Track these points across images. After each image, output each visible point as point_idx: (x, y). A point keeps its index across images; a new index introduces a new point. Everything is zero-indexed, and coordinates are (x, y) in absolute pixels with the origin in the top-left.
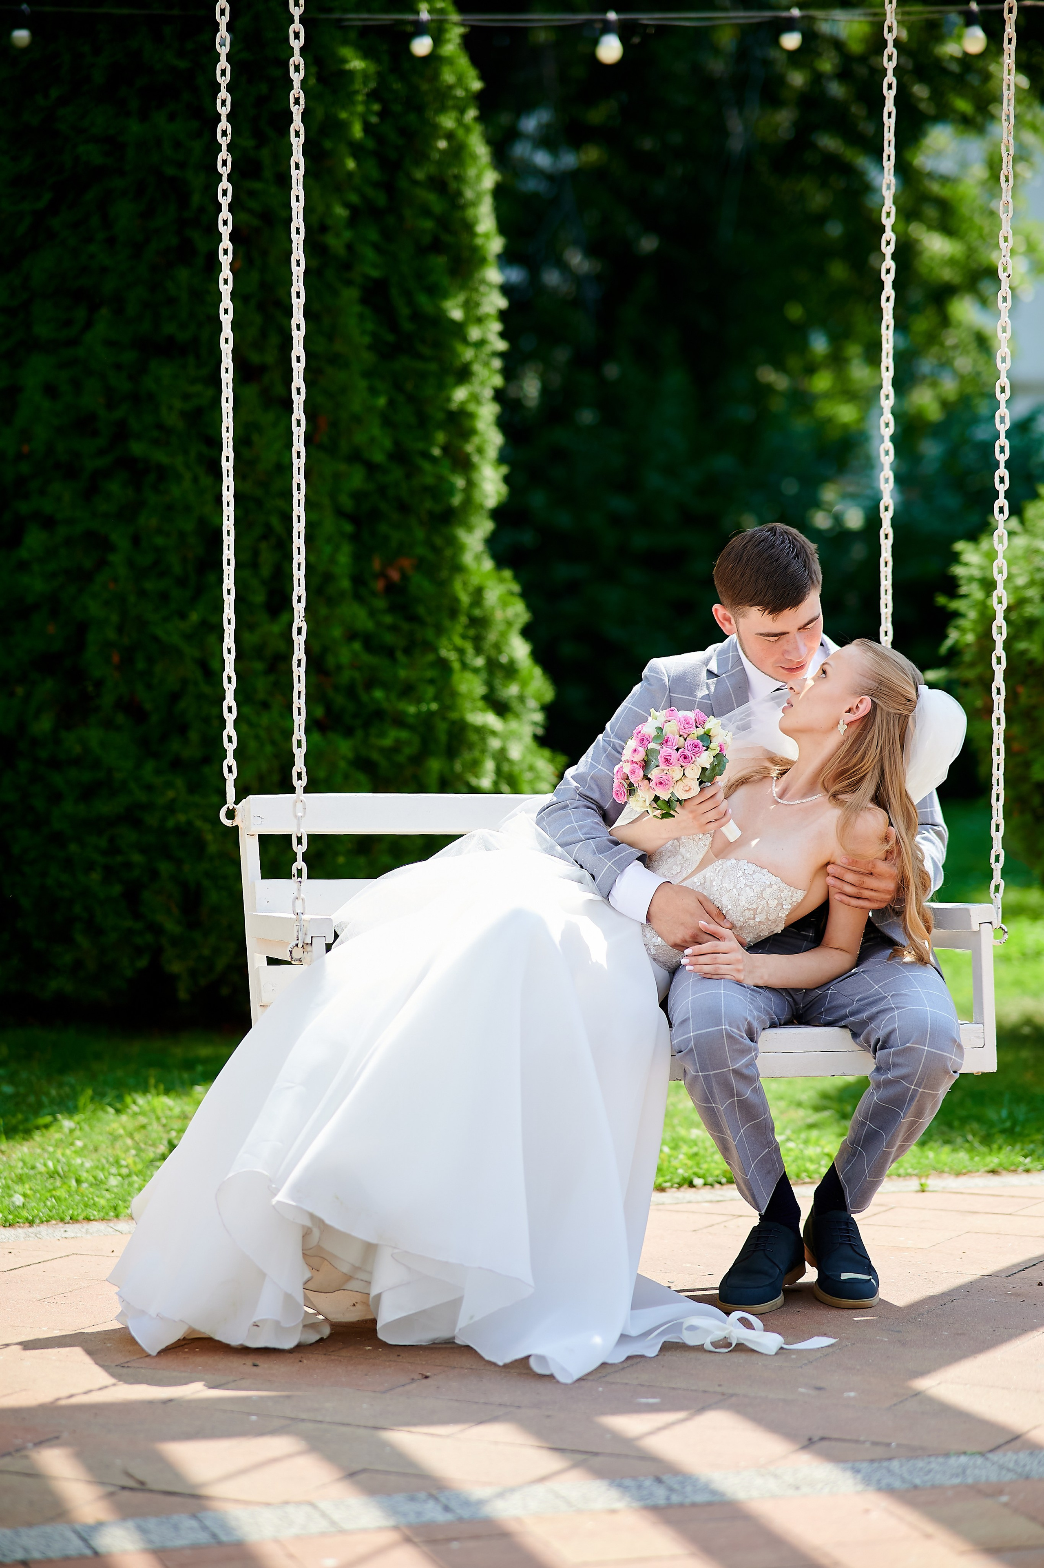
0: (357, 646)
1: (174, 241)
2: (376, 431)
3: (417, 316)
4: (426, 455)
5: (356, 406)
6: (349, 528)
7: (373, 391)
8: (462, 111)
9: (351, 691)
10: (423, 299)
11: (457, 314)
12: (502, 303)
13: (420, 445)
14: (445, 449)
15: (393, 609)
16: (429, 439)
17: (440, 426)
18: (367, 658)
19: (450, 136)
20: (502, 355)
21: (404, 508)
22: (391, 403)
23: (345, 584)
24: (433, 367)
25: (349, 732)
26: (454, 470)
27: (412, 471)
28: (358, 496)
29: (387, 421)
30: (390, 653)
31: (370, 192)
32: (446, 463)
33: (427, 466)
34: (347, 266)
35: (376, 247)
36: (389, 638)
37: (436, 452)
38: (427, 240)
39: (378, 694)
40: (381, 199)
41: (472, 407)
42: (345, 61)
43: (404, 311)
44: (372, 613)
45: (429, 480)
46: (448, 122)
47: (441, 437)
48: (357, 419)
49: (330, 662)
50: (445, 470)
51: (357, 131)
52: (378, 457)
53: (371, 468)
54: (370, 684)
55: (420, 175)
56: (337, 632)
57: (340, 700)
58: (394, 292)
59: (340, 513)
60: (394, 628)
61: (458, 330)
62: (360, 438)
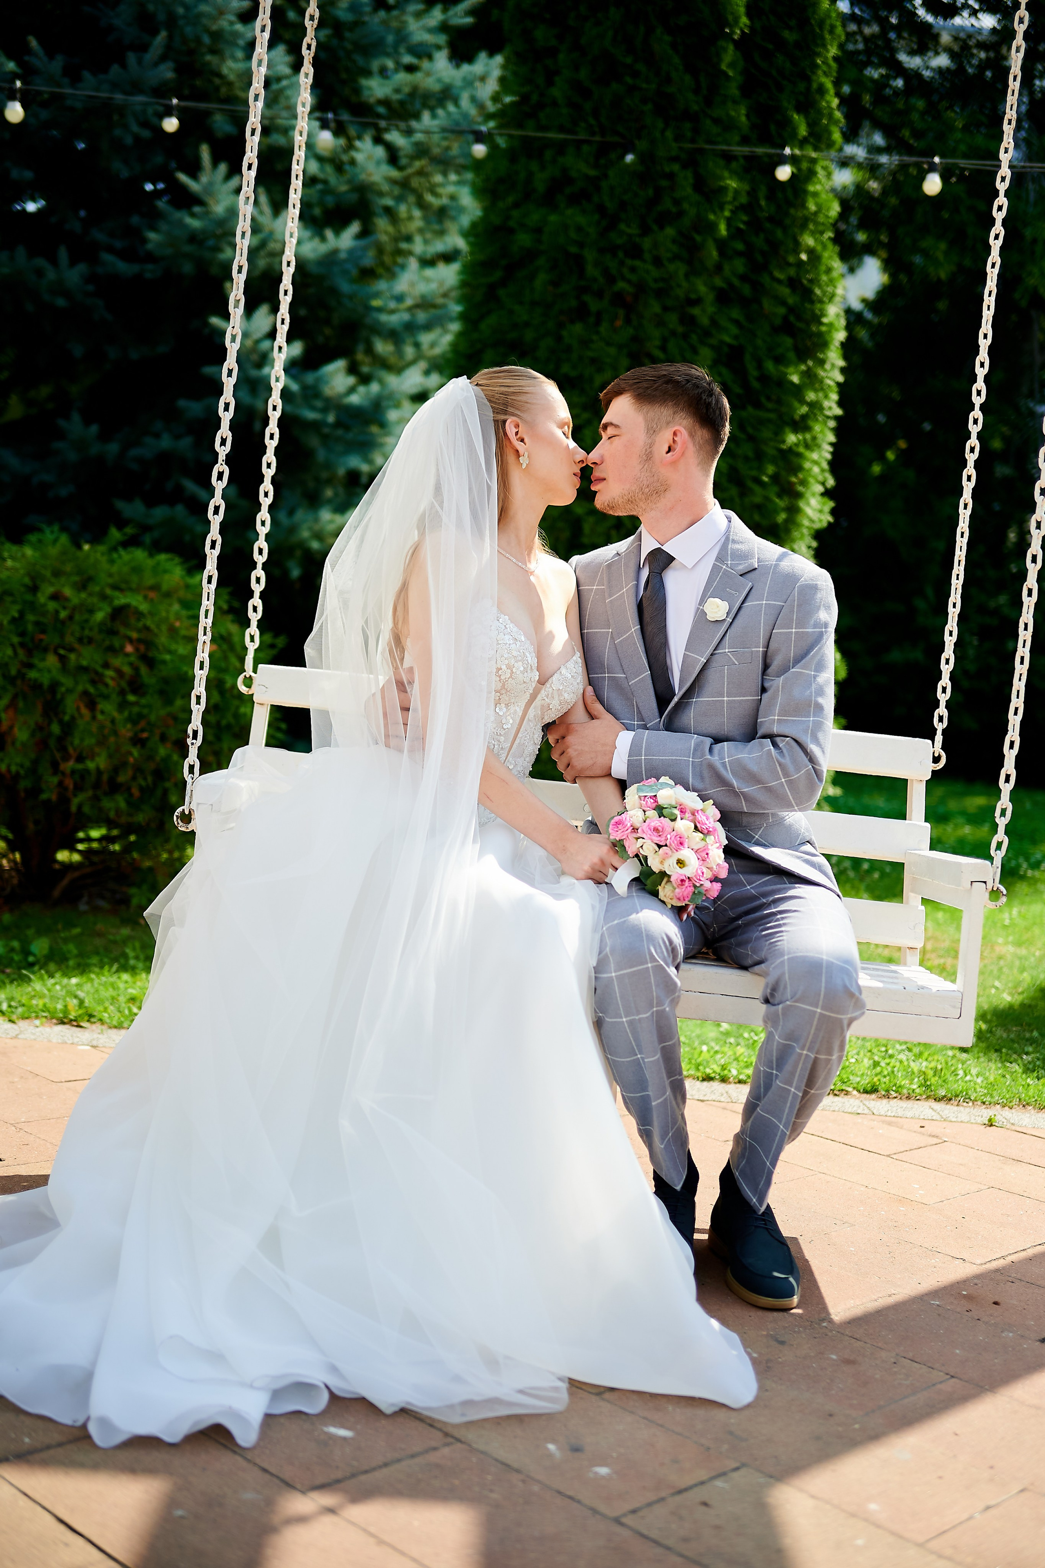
1: (574, 303)
3: (764, 378)
8: (822, 233)
10: (770, 366)
11: (795, 379)
12: (840, 378)
13: (754, 473)
14: (775, 478)
16: (761, 469)
17: (774, 461)
19: (811, 252)
20: (837, 418)
24: (772, 416)
26: (779, 496)
31: (736, 282)
32: (775, 489)
33: (757, 489)
34: (707, 334)
35: (737, 322)
37: (765, 479)
38: (778, 322)
41: (801, 449)
42: (722, 178)
43: (753, 373)
45: (757, 500)
46: (808, 240)
47: (771, 469)
50: (772, 493)
51: (723, 229)
55: (779, 274)
58: (747, 357)
61: (798, 392)
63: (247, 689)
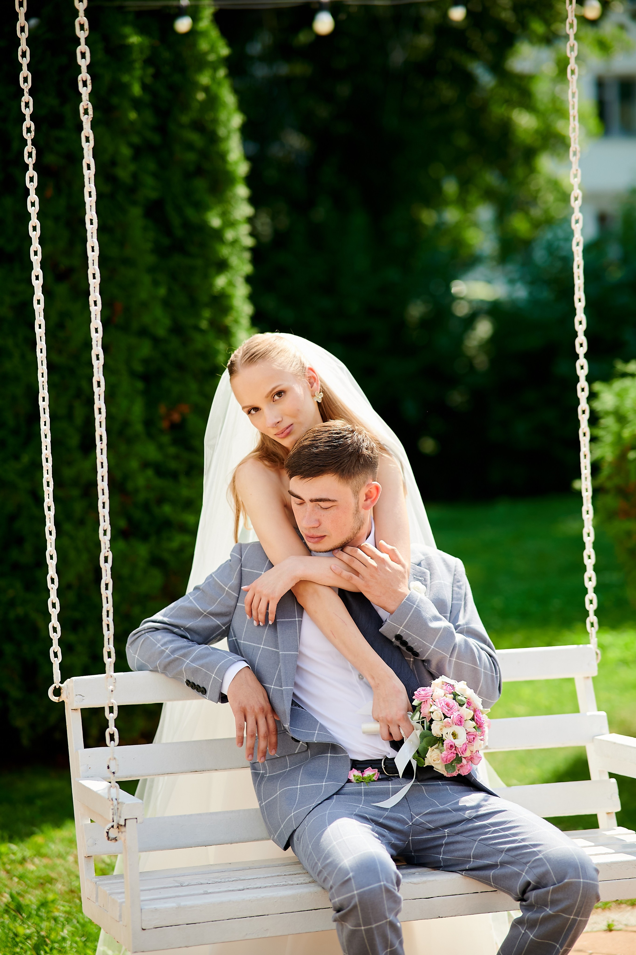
0: (150, 473)
2: (158, 312)
3: (187, 225)
4: (197, 328)
5: (143, 295)
6: (140, 385)
7: (156, 283)
8: (215, 71)
9: (146, 507)
10: (190, 213)
11: (216, 223)
12: (249, 211)
13: (192, 321)
14: (211, 322)
15: (175, 442)
16: (198, 316)
17: (206, 306)
18: (158, 482)
19: (206, 89)
20: (251, 249)
21: (181, 367)
22: (170, 291)
23: (139, 427)
24: (200, 262)
25: (145, 537)
26: (217, 338)
27: (186, 341)
28: (146, 362)
29: (166, 303)
30: (174, 476)
31: (148, 134)
32: (212, 333)
33: (198, 336)
34: (133, 190)
35: (155, 175)
36: (173, 465)
37: (204, 324)
38: (191, 168)
39: (167, 509)
40: (156, 139)
41: (229, 291)
42: (126, 37)
43: (177, 222)
44: (161, 447)
45: (200, 347)
46: (204, 79)
47: (207, 313)
48: (144, 305)
49: (130, 486)
50: (211, 337)
51: (136, 90)
52: (161, 332)
53: (156, 341)
54: (161, 500)
55: (185, 119)
56: (134, 464)
57: (138, 514)
58: (169, 208)
59: (133, 374)
60: (177, 457)
62: (147, 319)
63: (57, 698)
